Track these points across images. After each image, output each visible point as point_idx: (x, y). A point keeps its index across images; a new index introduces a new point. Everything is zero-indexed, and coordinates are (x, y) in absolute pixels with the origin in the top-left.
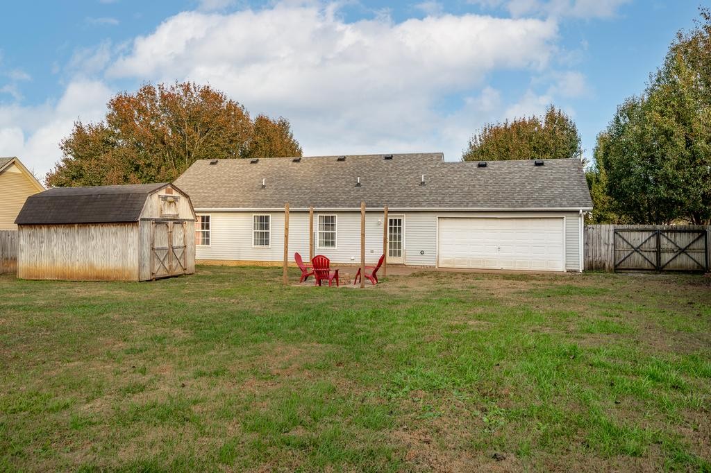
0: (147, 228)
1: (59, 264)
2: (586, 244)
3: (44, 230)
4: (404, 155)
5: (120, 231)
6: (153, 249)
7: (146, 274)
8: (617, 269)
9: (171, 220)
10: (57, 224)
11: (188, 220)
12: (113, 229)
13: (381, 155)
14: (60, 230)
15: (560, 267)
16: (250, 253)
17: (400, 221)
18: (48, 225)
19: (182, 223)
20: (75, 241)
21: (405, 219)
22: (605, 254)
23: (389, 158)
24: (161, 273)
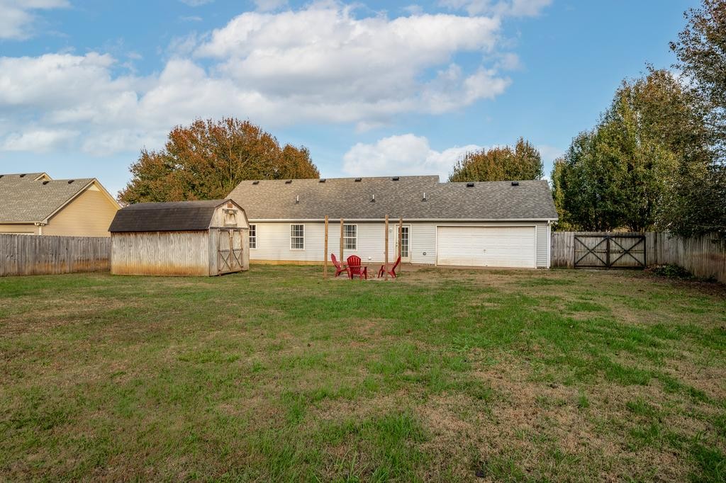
0: (214, 235)
1: (145, 263)
2: (553, 247)
3: (132, 236)
4: (408, 177)
5: (194, 237)
6: (219, 251)
7: (215, 271)
8: (576, 266)
9: (231, 228)
10: (143, 232)
11: (243, 228)
12: (188, 235)
13: (389, 177)
14: (146, 236)
15: (532, 265)
16: (289, 255)
17: (407, 229)
18: (136, 232)
19: (239, 231)
20: (157, 245)
21: (411, 228)
22: (568, 255)
23: (396, 179)
24: (225, 270)
